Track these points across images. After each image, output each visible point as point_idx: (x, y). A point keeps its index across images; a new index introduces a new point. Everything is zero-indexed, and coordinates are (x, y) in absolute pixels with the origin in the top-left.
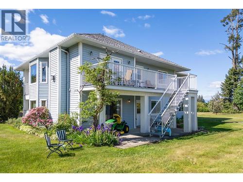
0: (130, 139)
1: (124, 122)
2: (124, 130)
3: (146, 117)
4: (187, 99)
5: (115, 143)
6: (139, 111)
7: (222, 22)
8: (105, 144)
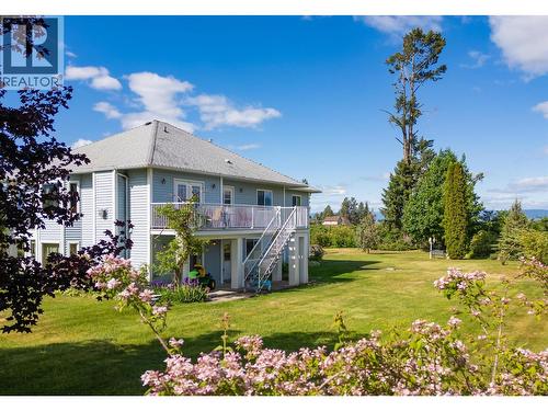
0: (220, 296)
1: (208, 275)
2: (210, 286)
3: (239, 266)
4: (293, 240)
5: (206, 299)
6: (228, 257)
7: (388, 63)
8: (195, 301)
